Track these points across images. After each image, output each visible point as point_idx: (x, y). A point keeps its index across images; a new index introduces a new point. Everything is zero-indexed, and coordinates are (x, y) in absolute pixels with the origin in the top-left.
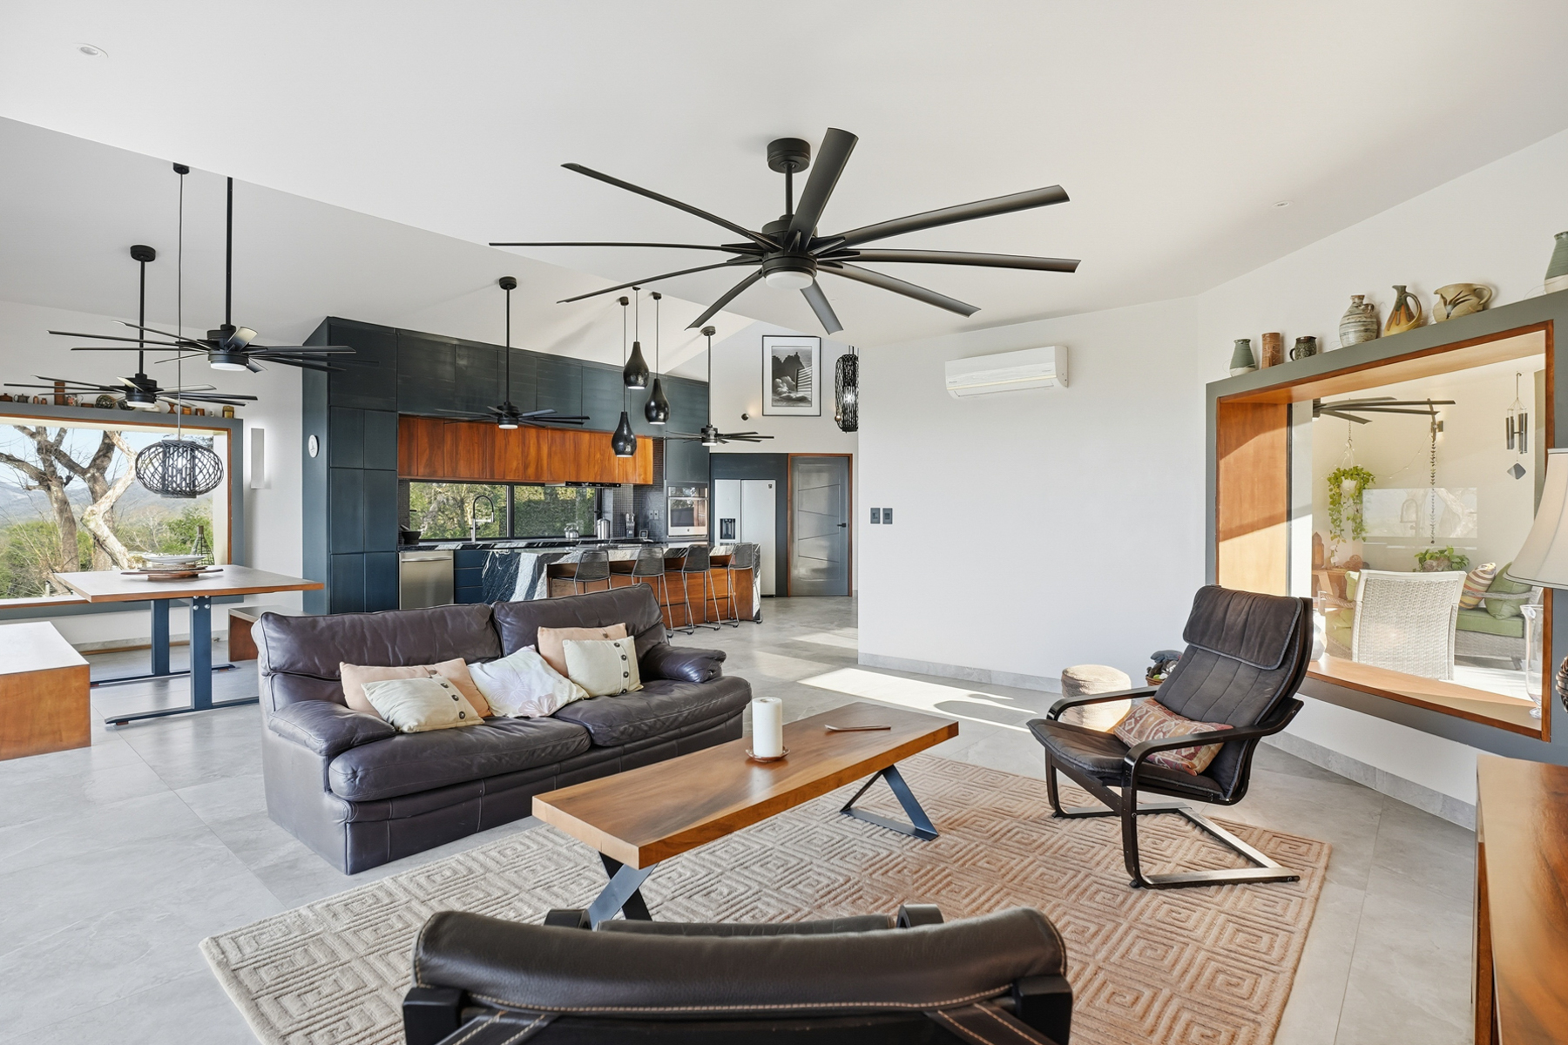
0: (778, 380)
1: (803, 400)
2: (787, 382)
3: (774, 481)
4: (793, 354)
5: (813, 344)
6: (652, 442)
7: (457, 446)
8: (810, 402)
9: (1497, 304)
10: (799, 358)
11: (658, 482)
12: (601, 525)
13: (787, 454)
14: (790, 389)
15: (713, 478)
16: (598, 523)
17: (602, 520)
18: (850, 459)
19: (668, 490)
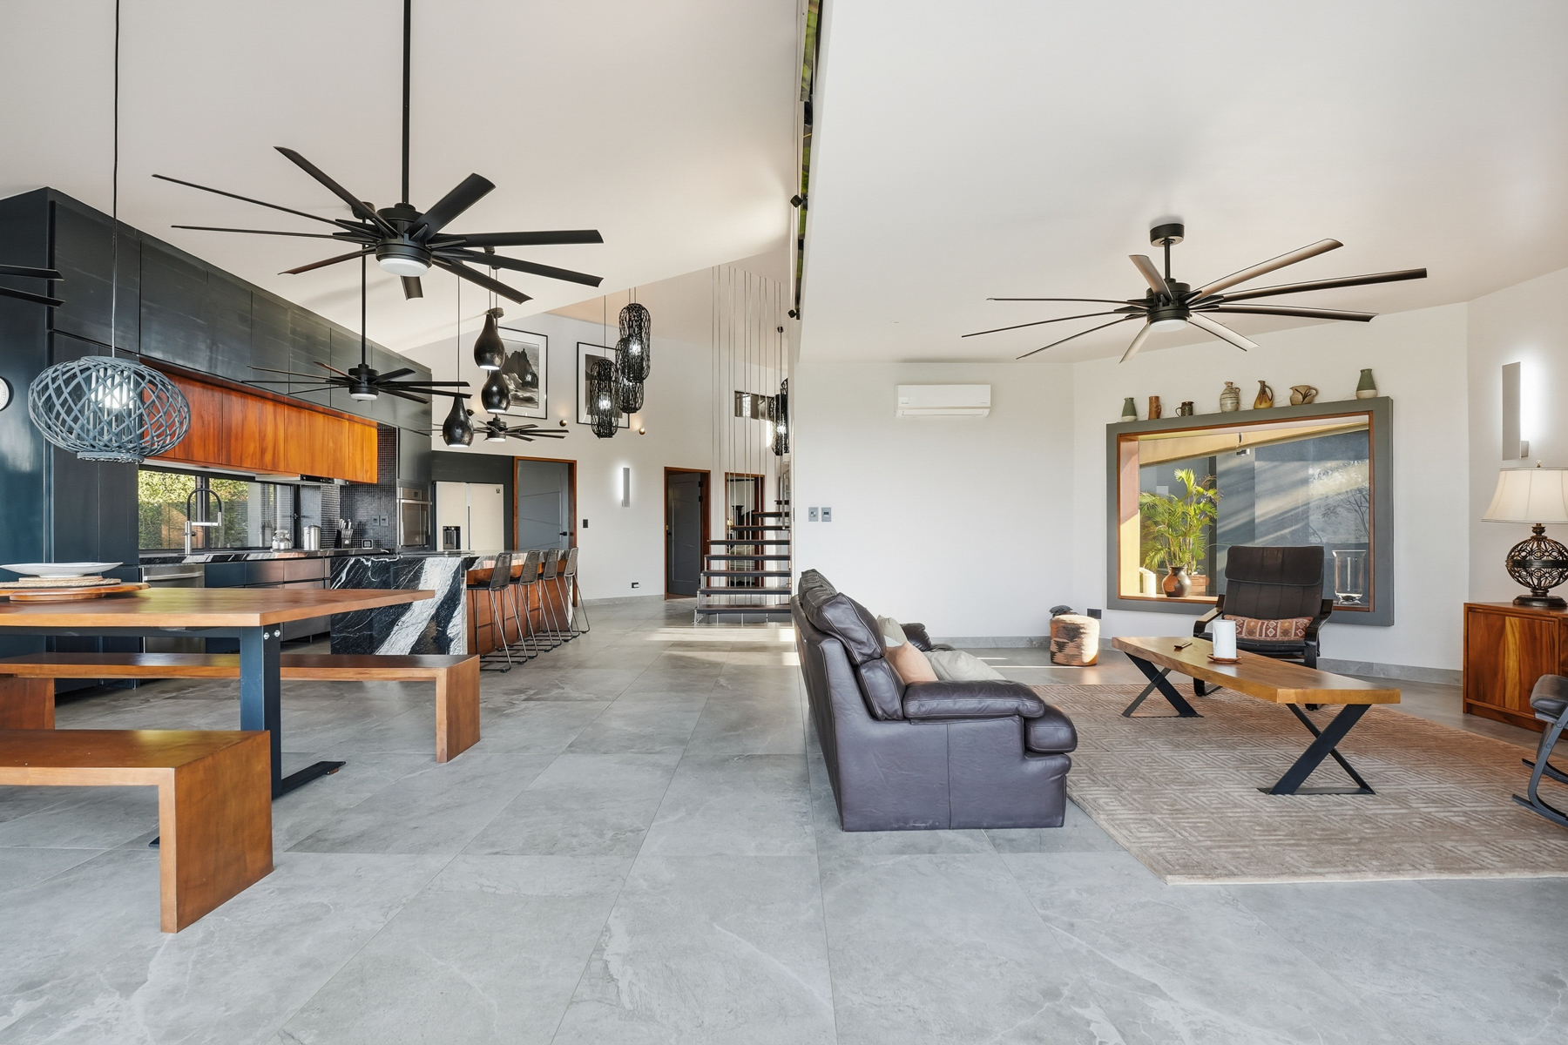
1: (529, 400)
2: (514, 379)
3: (502, 486)
4: (520, 350)
5: (539, 342)
6: (376, 431)
8: (537, 403)
9: (1318, 400)
10: (526, 355)
11: (385, 481)
12: (309, 533)
13: (513, 457)
14: (517, 387)
15: (433, 479)
16: (306, 530)
17: (310, 527)
18: (571, 466)
19: (400, 492)
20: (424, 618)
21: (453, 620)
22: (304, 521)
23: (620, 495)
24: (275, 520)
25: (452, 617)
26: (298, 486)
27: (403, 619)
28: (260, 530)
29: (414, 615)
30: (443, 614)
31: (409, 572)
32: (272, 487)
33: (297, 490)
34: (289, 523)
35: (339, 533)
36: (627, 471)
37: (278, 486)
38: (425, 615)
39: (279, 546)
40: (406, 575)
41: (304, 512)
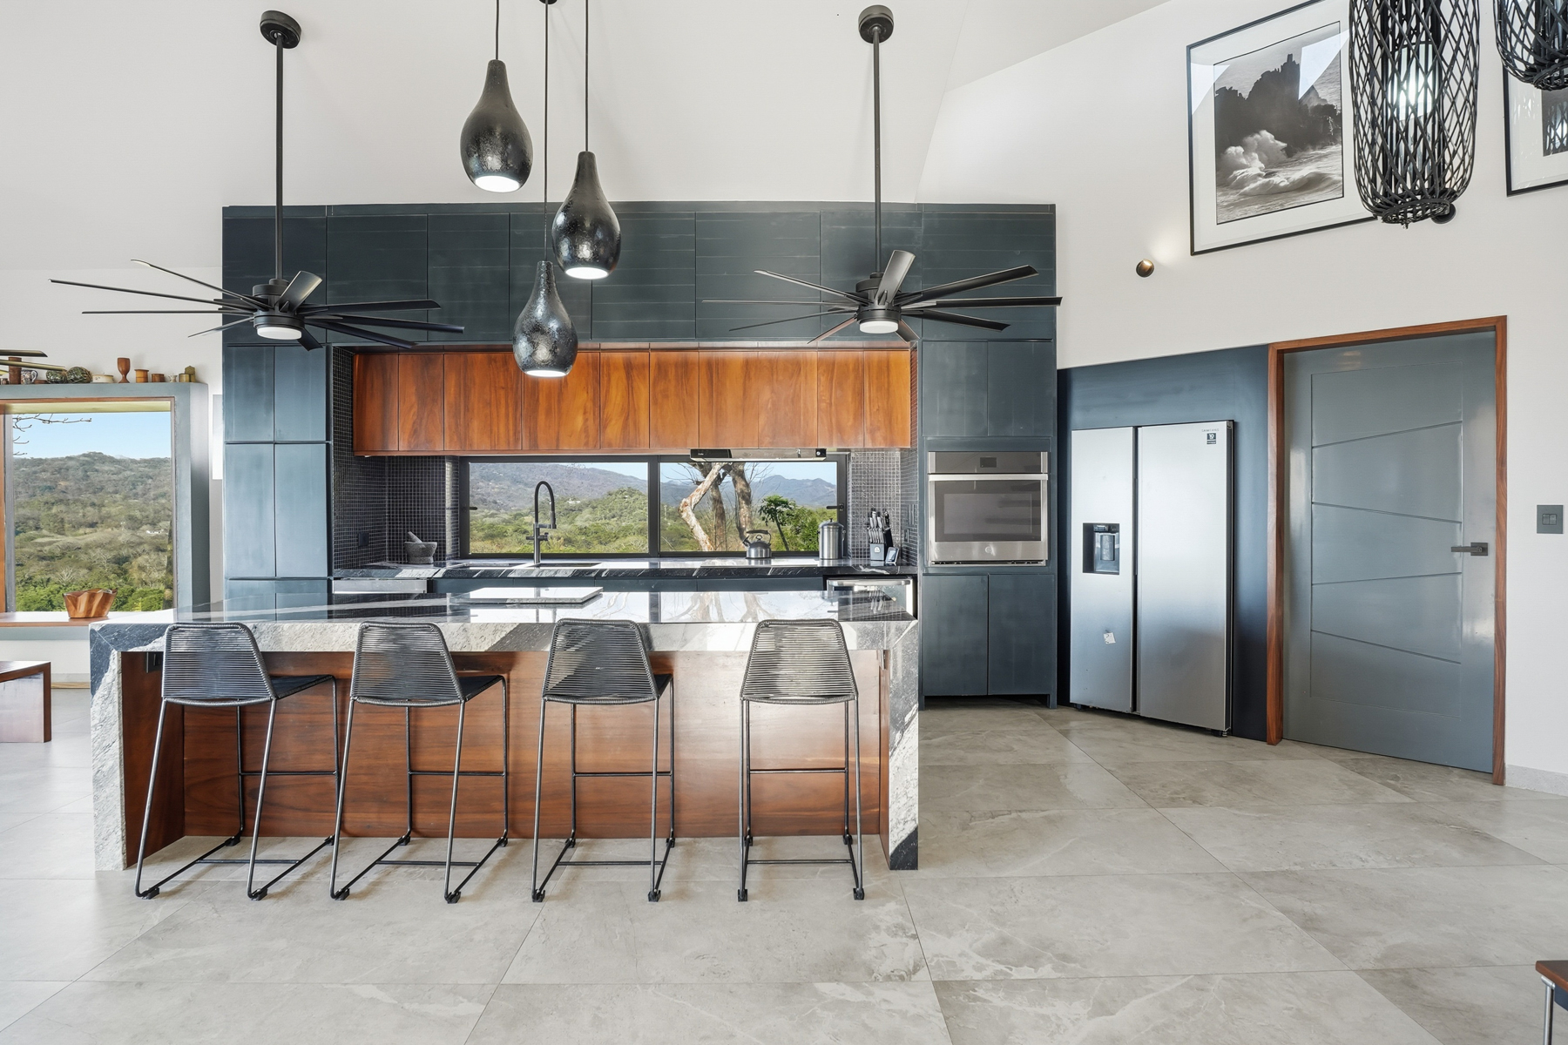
0: (1232, 150)
3: (1223, 425)
7: (467, 397)
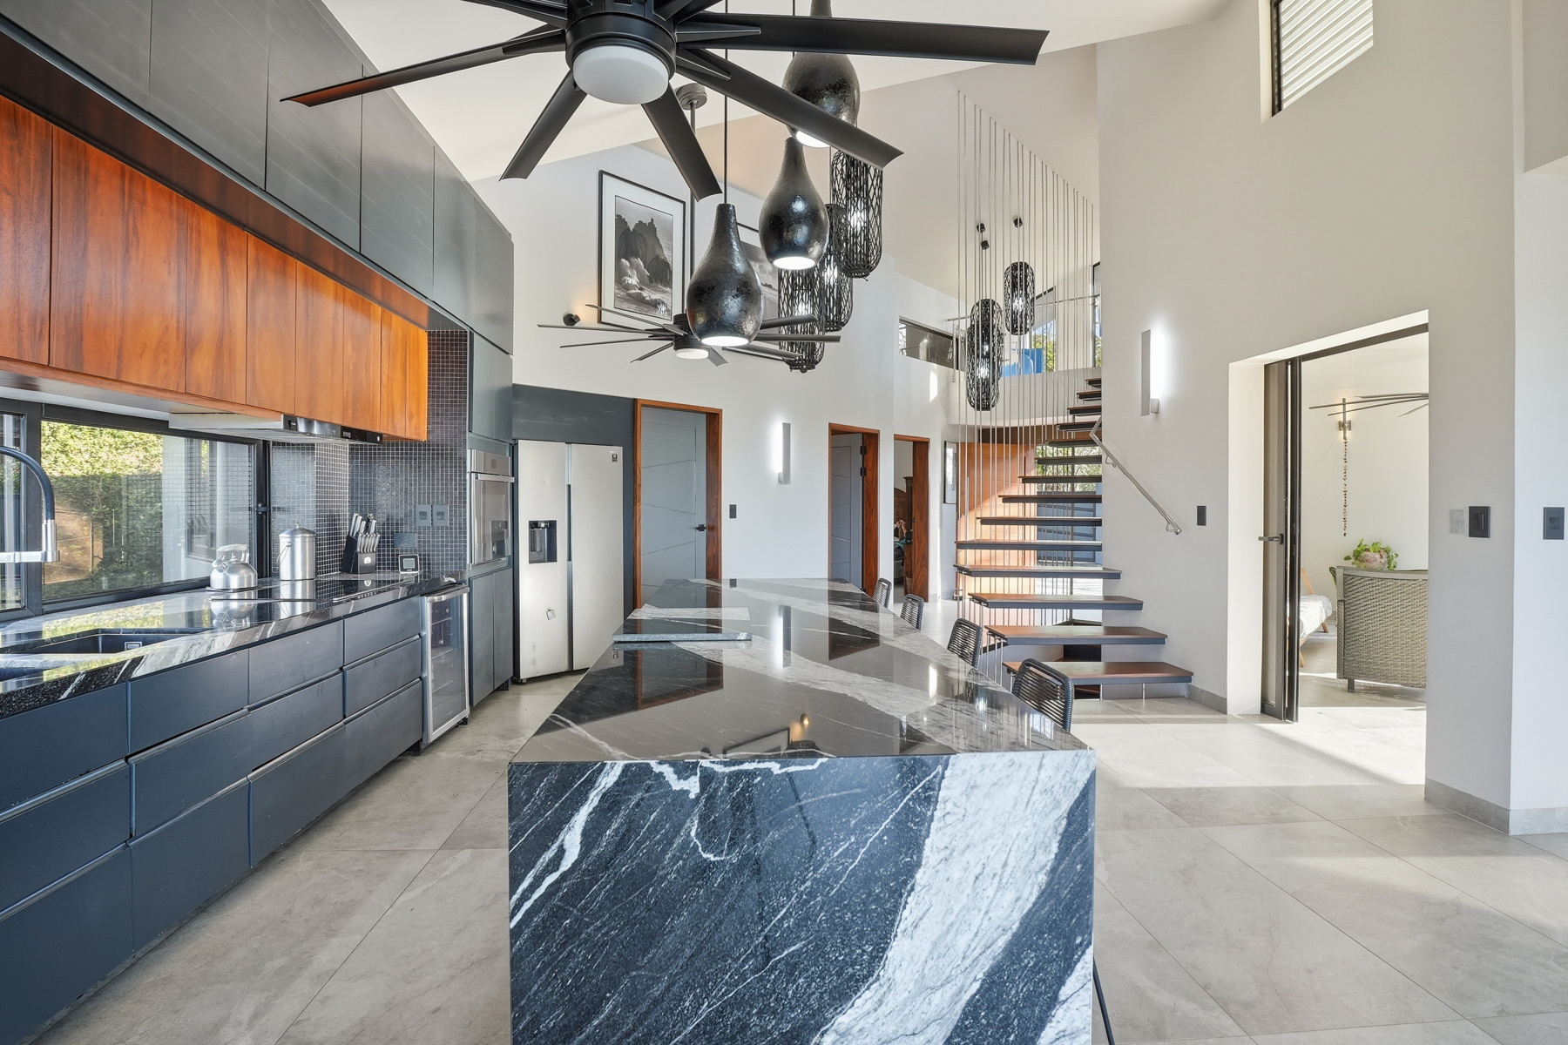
1: (659, 306)
2: (637, 268)
3: (620, 449)
4: (647, 221)
5: (672, 211)
6: (426, 333)
11: (442, 435)
12: (292, 546)
13: (635, 400)
14: (641, 281)
15: (514, 436)
16: (284, 540)
17: (293, 533)
18: (713, 419)
19: (472, 458)
20: (932, 1011)
21: (1059, 1013)
22: (278, 519)
23: (777, 466)
24: (213, 516)
25: (1053, 1001)
26: (265, 442)
27: (843, 1020)
28: (183, 539)
29: (892, 1002)
30: (1017, 990)
31: (874, 819)
32: (205, 446)
33: (264, 451)
34: (245, 522)
35: (352, 542)
36: (787, 427)
37: (219, 445)
38: (940, 999)
39: (227, 581)
40: (861, 830)
41: (278, 499)
